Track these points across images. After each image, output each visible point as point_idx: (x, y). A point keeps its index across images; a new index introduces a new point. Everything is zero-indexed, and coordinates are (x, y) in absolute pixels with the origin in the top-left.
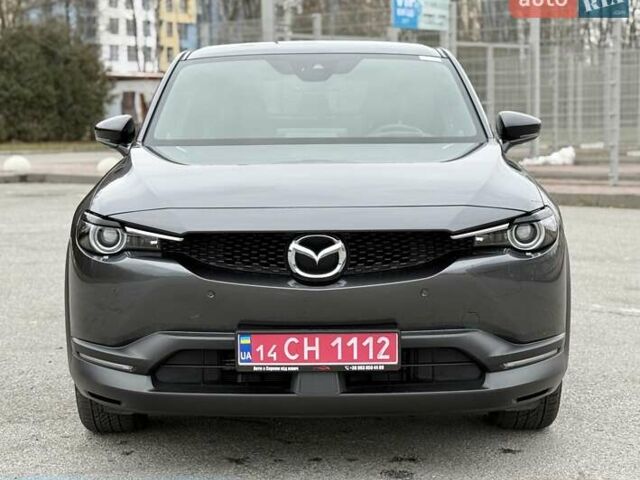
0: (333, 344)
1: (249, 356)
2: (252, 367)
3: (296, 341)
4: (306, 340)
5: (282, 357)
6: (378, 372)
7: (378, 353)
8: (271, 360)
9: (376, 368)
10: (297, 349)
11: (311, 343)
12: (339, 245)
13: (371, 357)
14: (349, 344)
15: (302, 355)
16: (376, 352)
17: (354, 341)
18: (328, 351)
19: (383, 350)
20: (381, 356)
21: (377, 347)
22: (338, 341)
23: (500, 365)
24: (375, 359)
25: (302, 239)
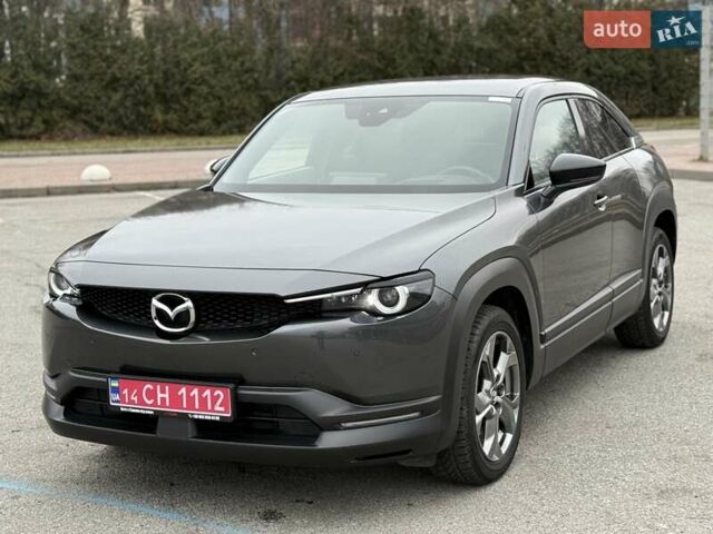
0: (180, 393)
1: (118, 397)
2: (119, 407)
3: (152, 388)
4: (158, 387)
5: (141, 402)
6: (215, 421)
7: (214, 404)
8: (133, 402)
9: (213, 418)
10: (152, 394)
11: (163, 391)
12: (189, 304)
13: (209, 408)
14: (192, 394)
15: (156, 400)
16: (213, 406)
17: (195, 392)
18: (176, 400)
19: (219, 402)
20: (217, 408)
21: (215, 399)
22: (183, 391)
23: (334, 424)
24: (213, 410)
25: (160, 296)
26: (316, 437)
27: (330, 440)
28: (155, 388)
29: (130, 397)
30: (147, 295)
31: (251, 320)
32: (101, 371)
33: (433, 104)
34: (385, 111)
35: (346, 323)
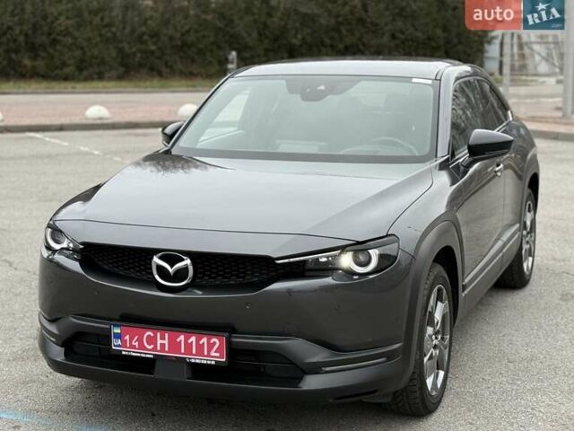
0: (178, 340)
1: (120, 342)
2: (121, 351)
3: (152, 335)
4: (159, 335)
5: (142, 346)
6: (211, 365)
7: (209, 350)
8: (134, 347)
9: (209, 362)
10: (152, 341)
11: (163, 338)
12: (188, 262)
13: (206, 353)
14: (190, 341)
15: (156, 346)
16: (209, 351)
17: (193, 339)
18: (174, 346)
19: (215, 349)
20: (213, 354)
21: (211, 346)
22: (182, 338)
23: (316, 369)
24: (209, 355)
25: (160, 254)
26: (300, 379)
27: (312, 383)
28: (156, 336)
29: (131, 342)
30: (148, 253)
31: (243, 277)
32: (104, 319)
33: (364, 84)
34: (322, 88)
35: (329, 280)
